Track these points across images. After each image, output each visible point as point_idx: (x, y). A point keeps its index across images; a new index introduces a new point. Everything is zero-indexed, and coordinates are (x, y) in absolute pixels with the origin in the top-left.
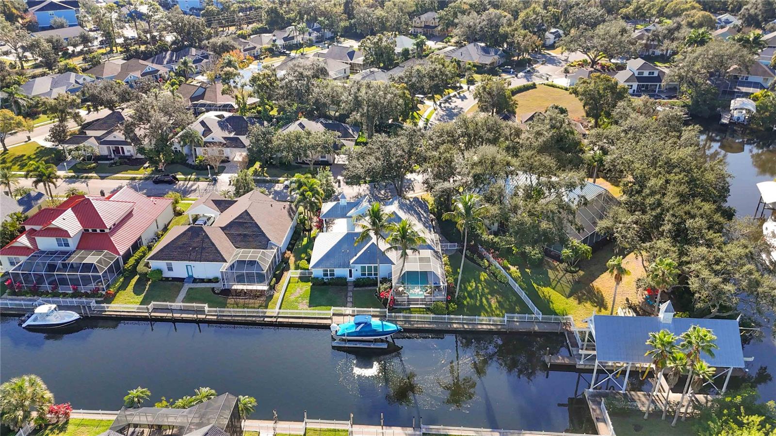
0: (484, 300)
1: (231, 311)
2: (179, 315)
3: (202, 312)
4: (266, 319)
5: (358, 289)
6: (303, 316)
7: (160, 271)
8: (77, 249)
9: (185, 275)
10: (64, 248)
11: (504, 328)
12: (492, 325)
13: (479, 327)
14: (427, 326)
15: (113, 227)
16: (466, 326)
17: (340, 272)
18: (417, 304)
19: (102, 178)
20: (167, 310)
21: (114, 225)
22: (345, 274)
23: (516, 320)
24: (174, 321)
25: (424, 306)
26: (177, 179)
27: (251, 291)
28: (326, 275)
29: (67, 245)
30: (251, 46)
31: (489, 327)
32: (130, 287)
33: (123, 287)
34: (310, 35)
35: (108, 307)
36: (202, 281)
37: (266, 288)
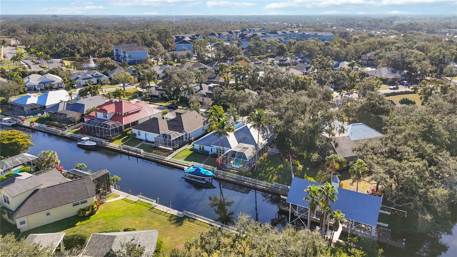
0: (271, 176)
1: (152, 155)
2: (131, 152)
3: (140, 153)
4: (163, 161)
5: (212, 158)
6: (178, 163)
7: (135, 135)
8: (110, 120)
9: (144, 139)
10: (105, 119)
11: (270, 190)
12: (265, 187)
13: (258, 186)
14: (231, 179)
15: (126, 114)
16: (251, 184)
17: (207, 148)
18: (234, 170)
19: (150, 104)
20: (128, 149)
21: (128, 113)
22: (209, 150)
23: (280, 188)
24: (129, 155)
25: (237, 171)
26: (178, 108)
27: (165, 149)
28: (200, 149)
29: (106, 117)
30: (259, 62)
31: (263, 187)
32: (122, 139)
33: (119, 138)
34: (296, 60)
35: (108, 144)
36: (150, 142)
37: (171, 149)
